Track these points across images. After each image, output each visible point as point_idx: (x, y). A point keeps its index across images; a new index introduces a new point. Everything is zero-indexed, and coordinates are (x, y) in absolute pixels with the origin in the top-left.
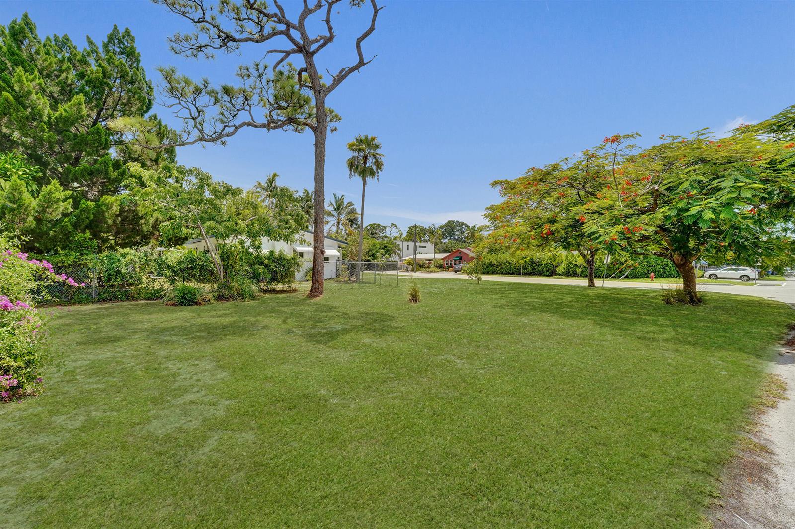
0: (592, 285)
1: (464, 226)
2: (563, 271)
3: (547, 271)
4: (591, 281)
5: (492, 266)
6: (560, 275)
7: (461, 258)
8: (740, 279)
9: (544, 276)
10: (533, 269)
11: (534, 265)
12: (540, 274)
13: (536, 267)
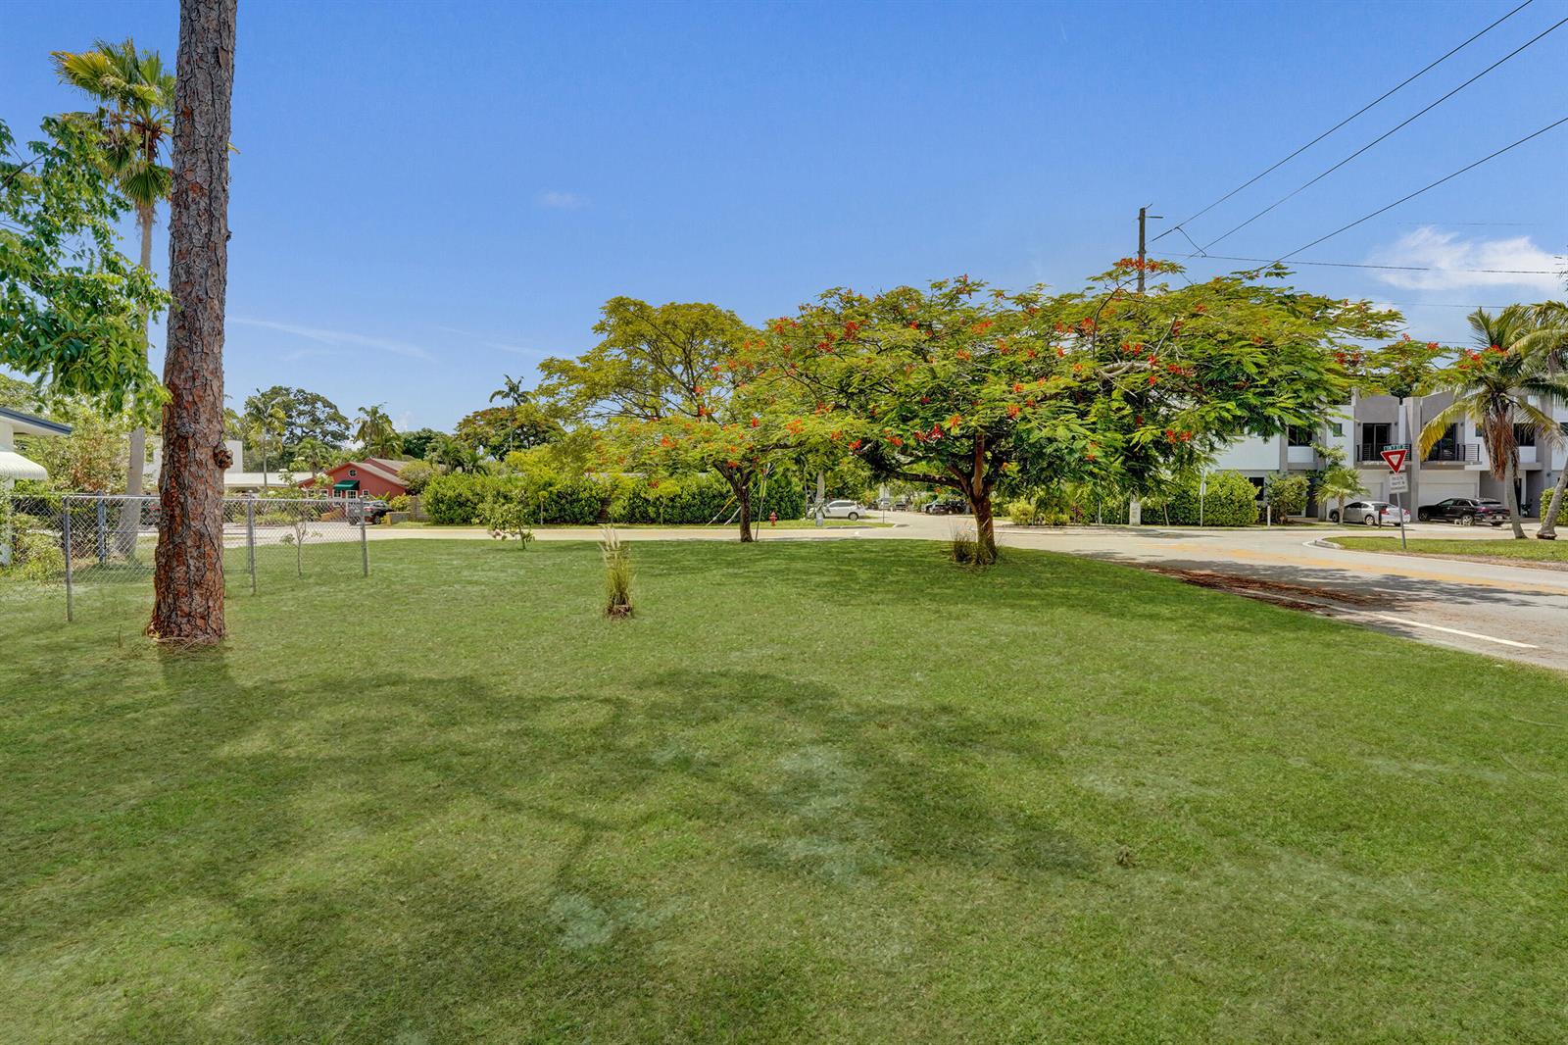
0: (746, 538)
1: (319, 405)
2: (623, 512)
3: (591, 513)
4: (746, 530)
5: (461, 505)
6: (616, 521)
7: (357, 487)
8: (849, 517)
9: (585, 523)
10: (560, 511)
11: (563, 501)
12: (576, 520)
13: (567, 506)
